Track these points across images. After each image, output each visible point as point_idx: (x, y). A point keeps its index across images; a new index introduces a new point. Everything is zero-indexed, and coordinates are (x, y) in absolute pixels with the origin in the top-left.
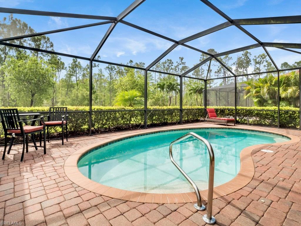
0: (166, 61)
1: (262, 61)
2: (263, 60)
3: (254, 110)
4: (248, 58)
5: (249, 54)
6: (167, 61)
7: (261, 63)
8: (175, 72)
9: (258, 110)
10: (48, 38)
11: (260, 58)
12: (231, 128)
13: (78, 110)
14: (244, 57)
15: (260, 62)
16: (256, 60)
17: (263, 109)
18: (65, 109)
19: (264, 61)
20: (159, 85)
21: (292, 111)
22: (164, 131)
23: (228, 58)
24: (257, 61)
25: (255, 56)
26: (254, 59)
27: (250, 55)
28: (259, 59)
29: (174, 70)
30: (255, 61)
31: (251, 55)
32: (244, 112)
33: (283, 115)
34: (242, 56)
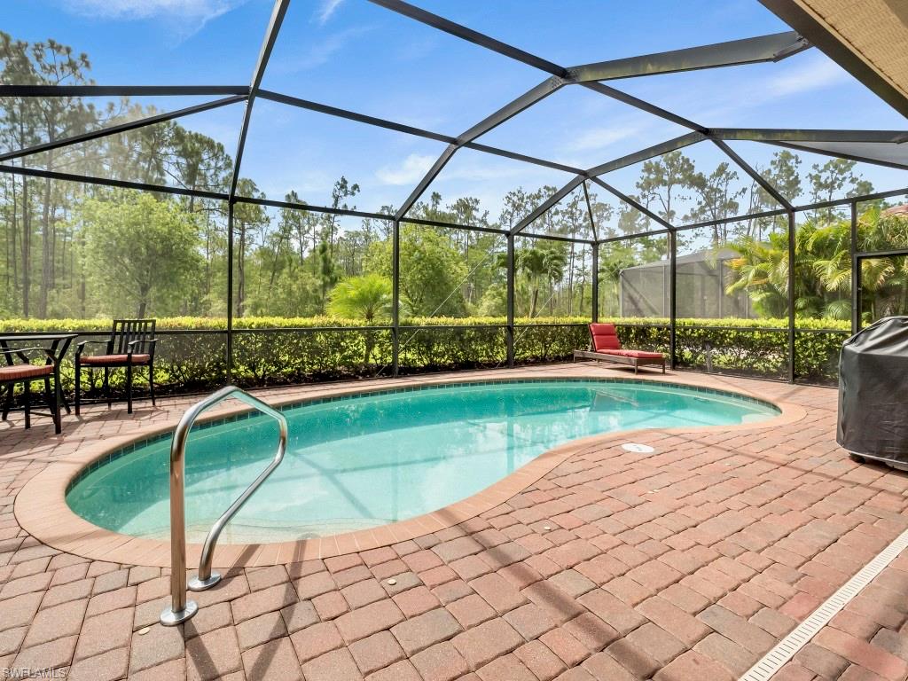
0: (540, 191)
1: (838, 179)
2: (840, 177)
3: (729, 329)
4: (790, 171)
5: (793, 161)
6: (543, 191)
7: (836, 185)
8: (570, 220)
9: (738, 330)
10: (219, 144)
11: (832, 172)
12: (644, 380)
13: (202, 327)
14: (777, 170)
15: (833, 183)
16: (817, 177)
17: (753, 326)
18: (150, 325)
19: (844, 179)
20: (503, 260)
21: (835, 332)
22: (441, 386)
23: (724, 176)
24: (822, 180)
25: (815, 167)
26: (810, 175)
27: (797, 162)
28: (828, 173)
29: (567, 216)
30: (814, 181)
31: (801, 162)
32: (700, 334)
33: (810, 344)
34: (772, 167)
